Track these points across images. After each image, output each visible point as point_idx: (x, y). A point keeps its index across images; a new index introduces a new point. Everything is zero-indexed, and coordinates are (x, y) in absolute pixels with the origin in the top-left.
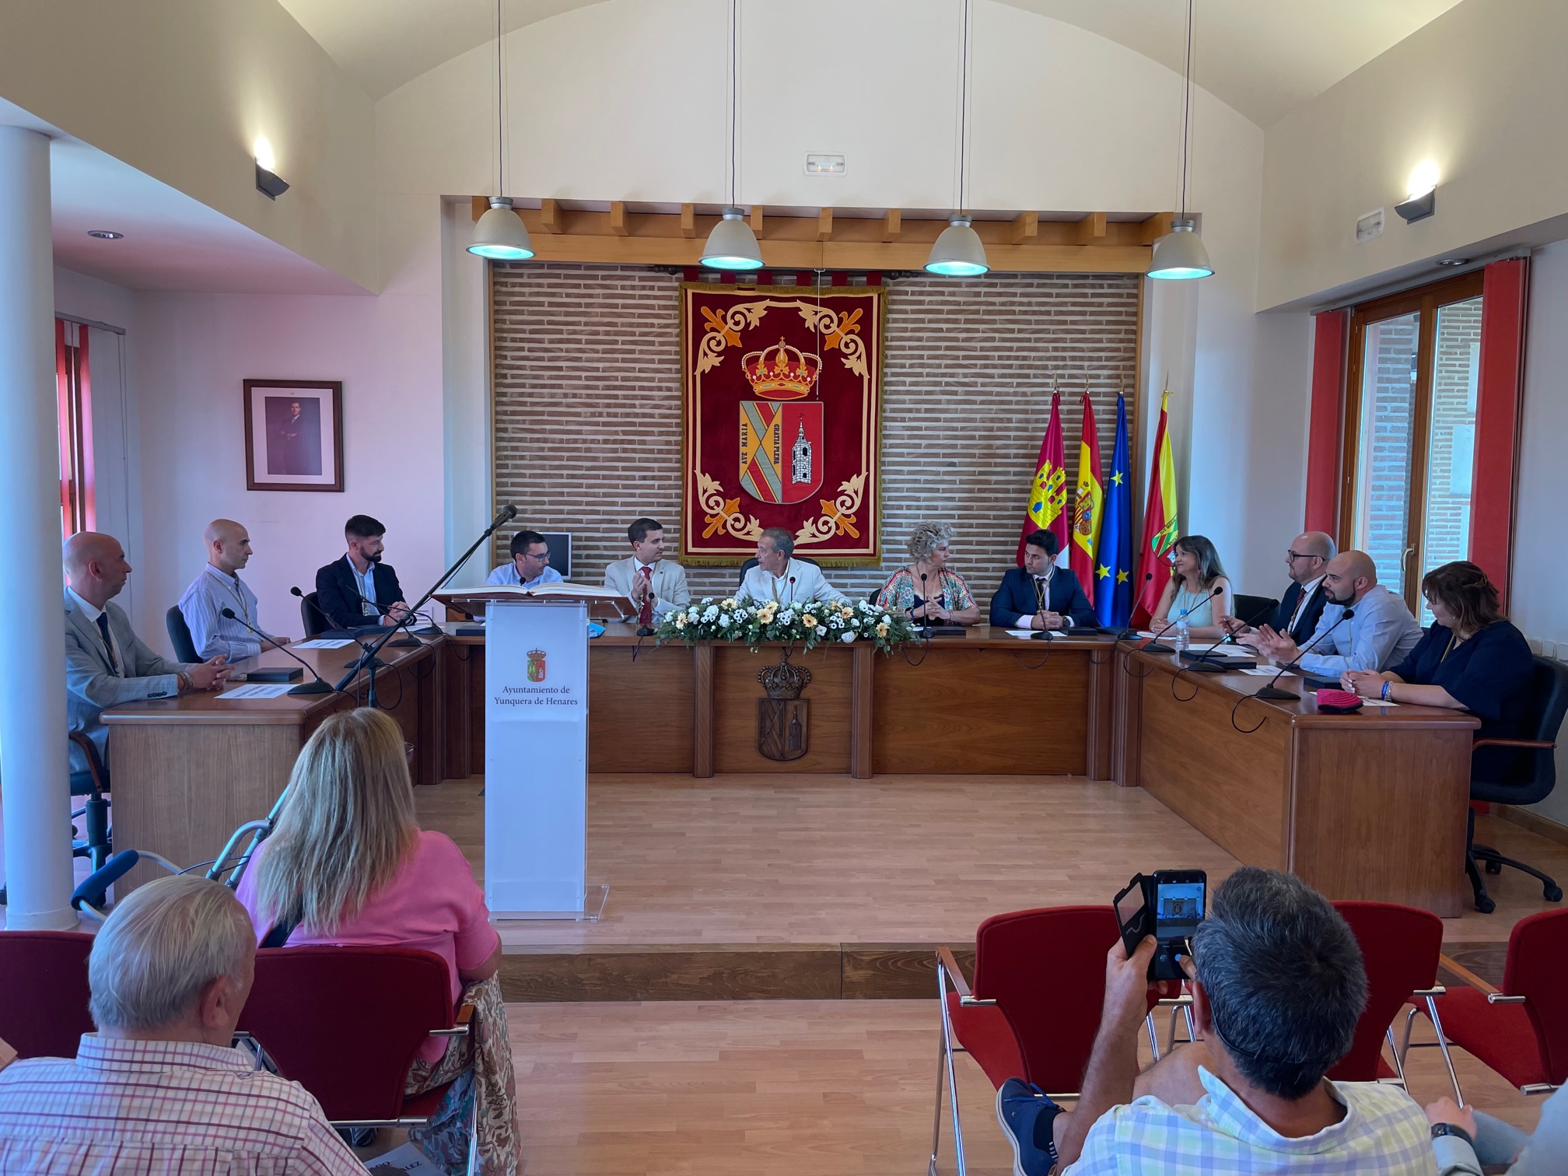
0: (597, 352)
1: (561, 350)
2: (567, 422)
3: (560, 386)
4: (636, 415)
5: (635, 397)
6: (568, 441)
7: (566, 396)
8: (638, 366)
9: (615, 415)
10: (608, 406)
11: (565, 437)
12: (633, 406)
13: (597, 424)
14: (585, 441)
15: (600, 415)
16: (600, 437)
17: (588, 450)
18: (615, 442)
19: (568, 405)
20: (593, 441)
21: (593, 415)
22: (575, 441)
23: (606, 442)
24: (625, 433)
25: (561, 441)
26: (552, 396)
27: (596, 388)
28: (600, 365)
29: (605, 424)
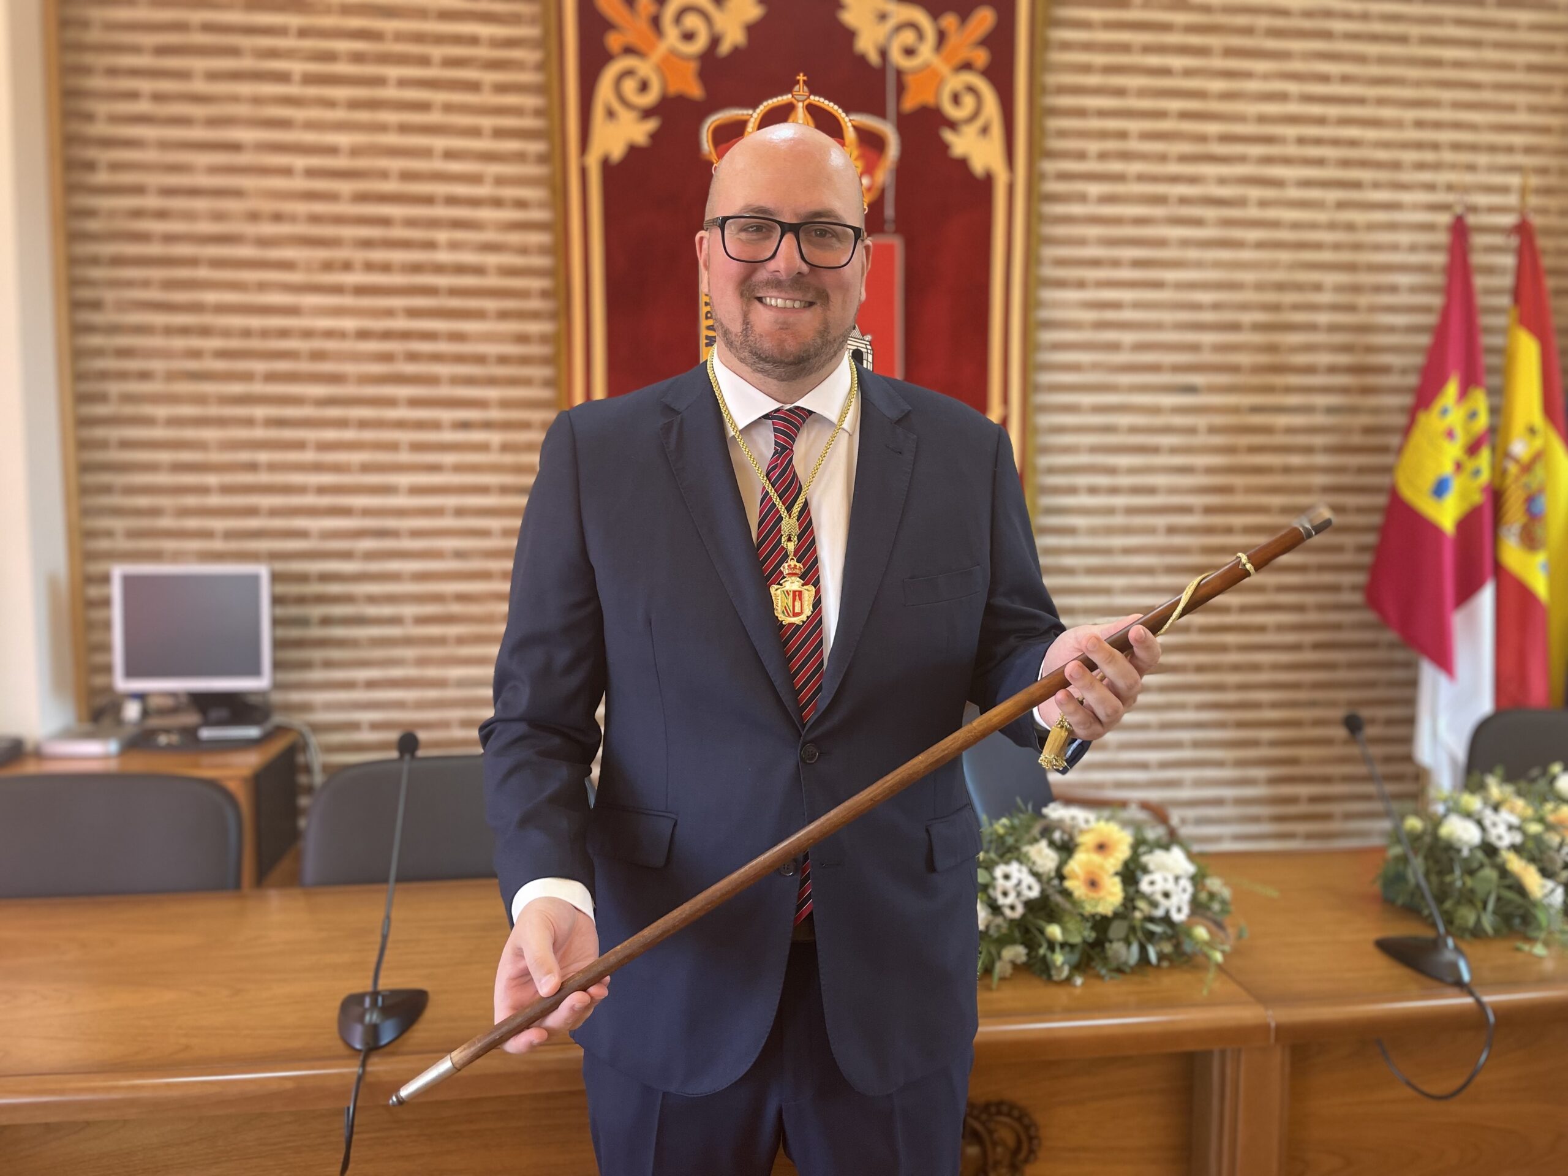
0: (330, 104)
1: (235, 99)
2: (262, 287)
3: (237, 193)
4: (439, 269)
5: (433, 223)
6: (265, 333)
7: (254, 217)
8: (440, 143)
9: (386, 268)
10: (367, 244)
11: (256, 322)
12: (430, 245)
13: (337, 289)
14: (308, 334)
15: (347, 266)
16: (349, 324)
17: (318, 356)
18: (387, 335)
19: (263, 242)
20: (329, 334)
21: (328, 266)
22: (284, 333)
23: (363, 335)
24: (413, 313)
25: (247, 333)
26: (219, 216)
27: (331, 197)
28: (343, 139)
29: (361, 290)
